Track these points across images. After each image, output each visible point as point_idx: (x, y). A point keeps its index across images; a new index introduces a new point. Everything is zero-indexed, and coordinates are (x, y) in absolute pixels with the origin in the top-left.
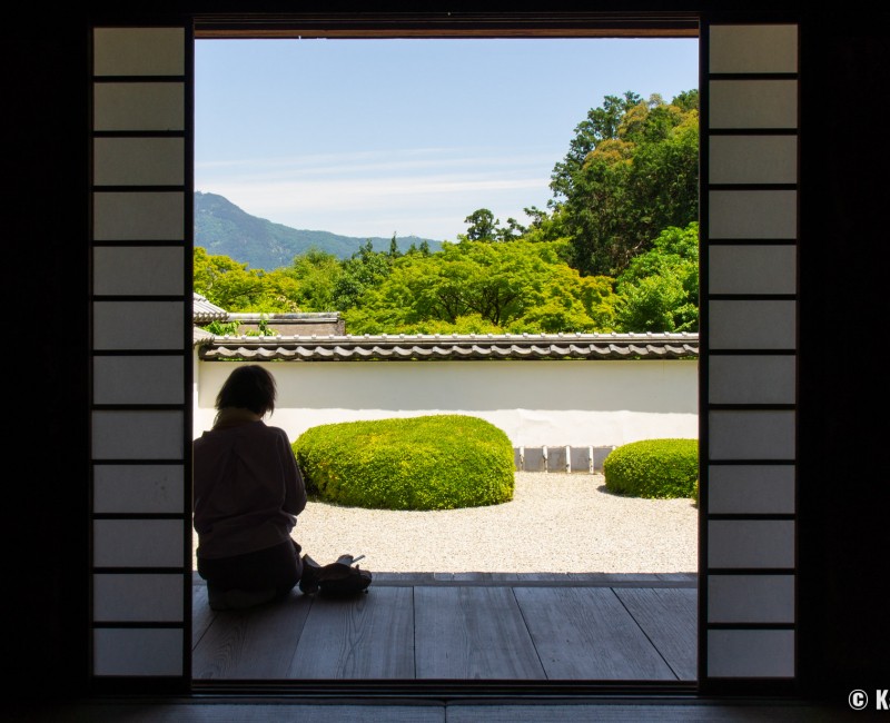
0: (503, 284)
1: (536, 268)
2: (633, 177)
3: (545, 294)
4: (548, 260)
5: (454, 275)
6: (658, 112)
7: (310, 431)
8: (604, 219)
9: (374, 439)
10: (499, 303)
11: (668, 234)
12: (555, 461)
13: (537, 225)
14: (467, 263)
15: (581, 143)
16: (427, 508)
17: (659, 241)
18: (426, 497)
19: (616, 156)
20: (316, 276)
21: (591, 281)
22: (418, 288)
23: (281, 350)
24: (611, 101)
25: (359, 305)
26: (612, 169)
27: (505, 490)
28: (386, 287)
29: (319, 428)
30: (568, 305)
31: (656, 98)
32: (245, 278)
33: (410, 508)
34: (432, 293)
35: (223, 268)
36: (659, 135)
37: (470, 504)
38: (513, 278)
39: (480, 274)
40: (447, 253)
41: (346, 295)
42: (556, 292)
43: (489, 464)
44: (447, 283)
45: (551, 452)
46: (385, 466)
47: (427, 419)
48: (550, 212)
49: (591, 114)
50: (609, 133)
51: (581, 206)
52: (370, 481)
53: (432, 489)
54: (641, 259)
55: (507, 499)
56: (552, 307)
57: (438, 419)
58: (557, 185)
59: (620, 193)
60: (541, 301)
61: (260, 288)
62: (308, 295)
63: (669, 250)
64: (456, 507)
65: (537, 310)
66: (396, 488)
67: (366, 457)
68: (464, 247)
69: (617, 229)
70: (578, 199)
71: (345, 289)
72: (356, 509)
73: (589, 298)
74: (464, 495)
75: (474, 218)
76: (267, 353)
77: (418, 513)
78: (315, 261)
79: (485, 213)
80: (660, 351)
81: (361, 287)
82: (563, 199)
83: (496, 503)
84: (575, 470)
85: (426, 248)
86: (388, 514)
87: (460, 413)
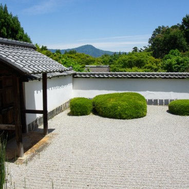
0: (140, 60)
1: (147, 57)
2: (164, 41)
3: (148, 62)
4: (149, 55)
5: (131, 58)
6: (168, 29)
7: (96, 97)
8: (158, 48)
9: (111, 100)
10: (139, 64)
11: (171, 51)
12: (155, 102)
13: (146, 49)
14: (134, 56)
15: (154, 35)
16: (124, 119)
17: (170, 52)
18: (125, 116)
19: (161, 37)
20: (106, 58)
21: (157, 60)
22: (124, 61)
23: (91, 76)
24: (160, 27)
25: (113, 64)
26: (160, 39)
27: (145, 114)
28: (118, 61)
29: (99, 96)
30: (153, 64)
31: (168, 27)
32: (92, 59)
33: (120, 119)
34: (127, 62)
35: (87, 57)
36: (169, 33)
37: (136, 118)
38: (142, 59)
39: (136, 58)
40: (130, 54)
41: (111, 62)
42: (150, 62)
43: (141, 107)
44: (130, 60)
45: (154, 100)
46: (114, 107)
47: (125, 93)
48: (148, 47)
49: (156, 29)
50: (159, 33)
51: (154, 46)
52: (110, 112)
53: (126, 114)
54: (166, 55)
55: (145, 116)
56: (150, 65)
57: (128, 94)
58: (149, 42)
59: (161, 43)
60: (148, 63)
61: (94, 60)
62: (104, 62)
63: (172, 54)
64: (132, 119)
65: (147, 65)
66: (116, 114)
67: (109, 105)
68: (133, 53)
69: (161, 50)
70: (153, 45)
71: (111, 61)
72: (107, 118)
73: (157, 63)
74: (134, 116)
75: (134, 48)
76: (88, 76)
77: (122, 120)
78: (105, 56)
79: (136, 48)
80: (181, 77)
81: (113, 60)
82: (150, 45)
83: (143, 117)
84: (160, 105)
85: (125, 53)
86: (115, 120)
87: (133, 92)
